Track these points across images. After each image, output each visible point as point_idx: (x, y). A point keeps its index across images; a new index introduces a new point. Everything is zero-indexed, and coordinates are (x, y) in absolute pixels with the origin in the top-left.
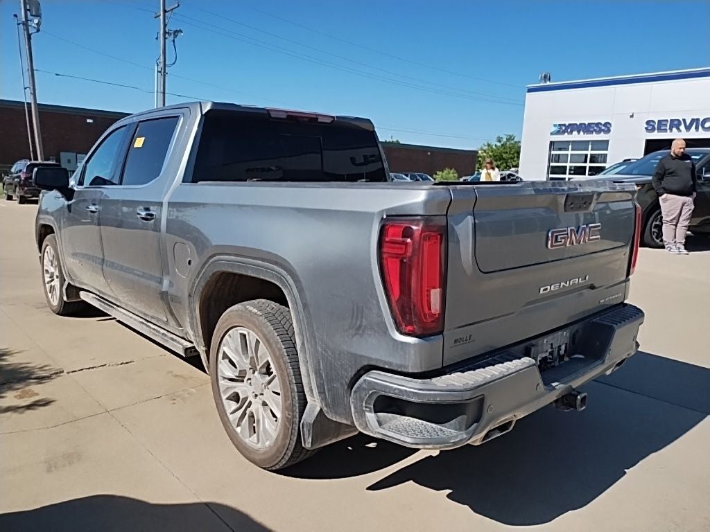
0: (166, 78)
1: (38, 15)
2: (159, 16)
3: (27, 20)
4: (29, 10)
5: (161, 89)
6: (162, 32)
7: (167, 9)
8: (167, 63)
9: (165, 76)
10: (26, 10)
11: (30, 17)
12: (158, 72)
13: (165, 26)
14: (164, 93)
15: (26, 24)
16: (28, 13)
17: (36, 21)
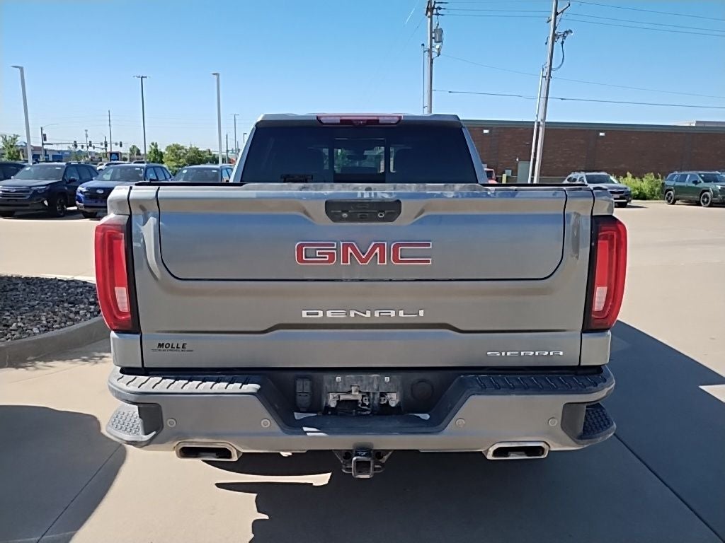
0: (551, 82)
1: (440, 41)
2: (550, 20)
3: (431, 47)
4: (434, 38)
5: (544, 94)
6: (551, 35)
7: (558, 12)
8: (553, 67)
9: (549, 80)
10: (432, 38)
11: (434, 43)
12: (543, 77)
13: (555, 28)
14: (547, 98)
15: (430, 51)
16: (433, 40)
17: (438, 47)
